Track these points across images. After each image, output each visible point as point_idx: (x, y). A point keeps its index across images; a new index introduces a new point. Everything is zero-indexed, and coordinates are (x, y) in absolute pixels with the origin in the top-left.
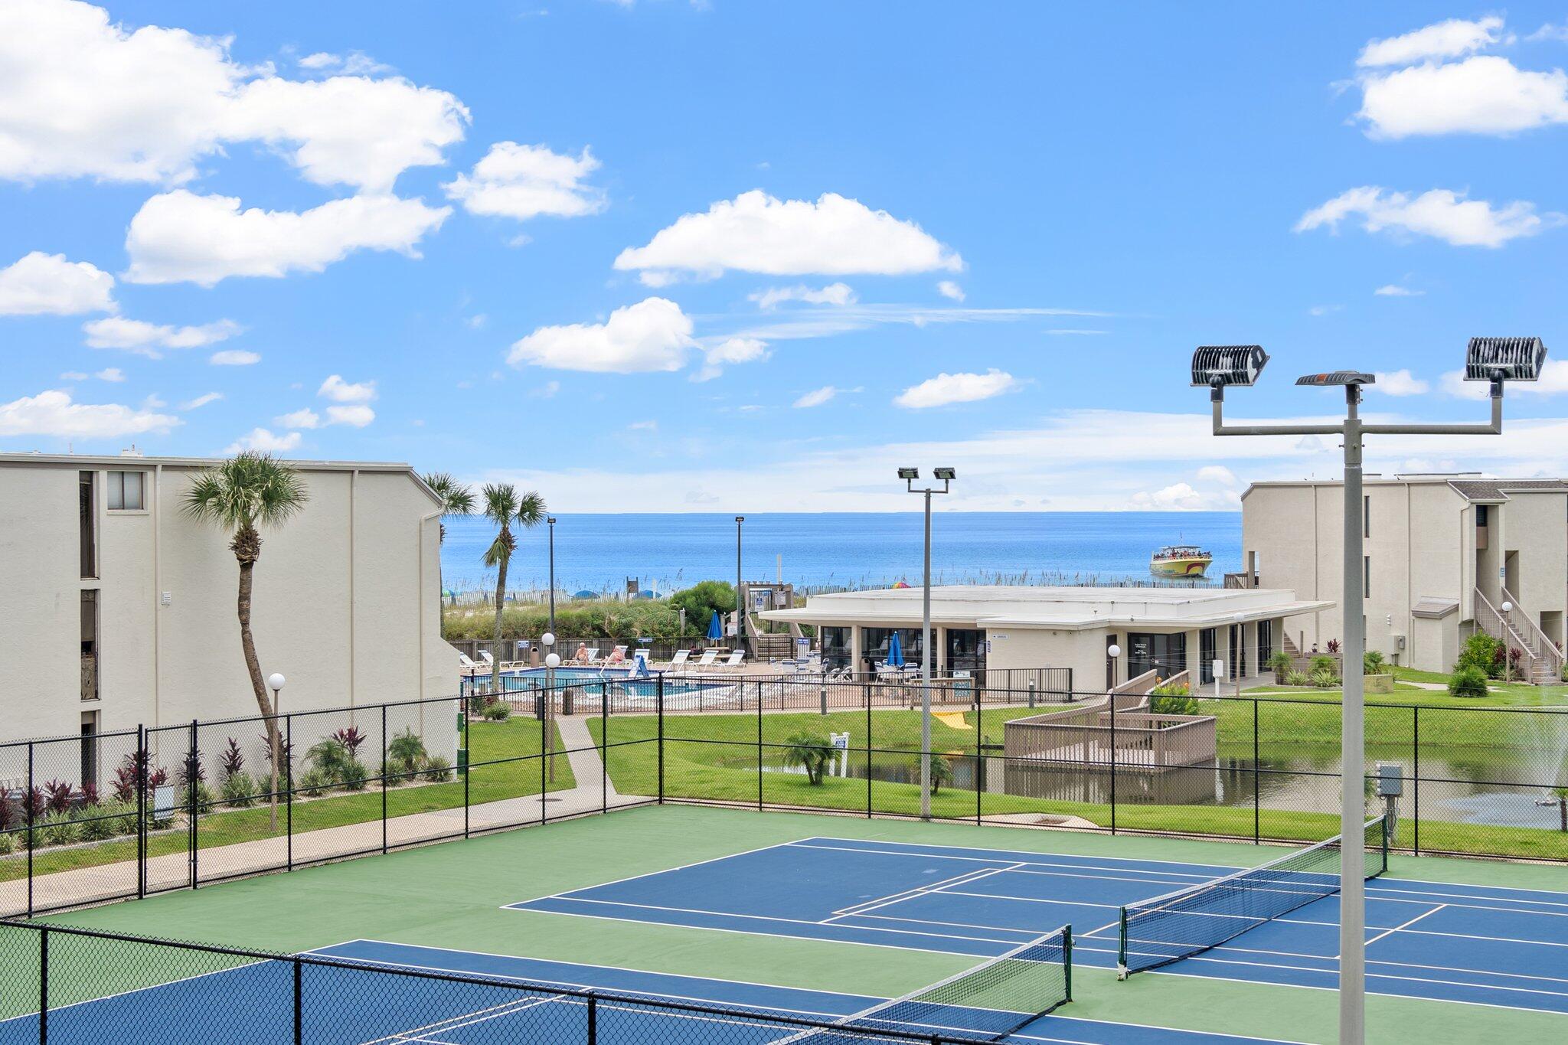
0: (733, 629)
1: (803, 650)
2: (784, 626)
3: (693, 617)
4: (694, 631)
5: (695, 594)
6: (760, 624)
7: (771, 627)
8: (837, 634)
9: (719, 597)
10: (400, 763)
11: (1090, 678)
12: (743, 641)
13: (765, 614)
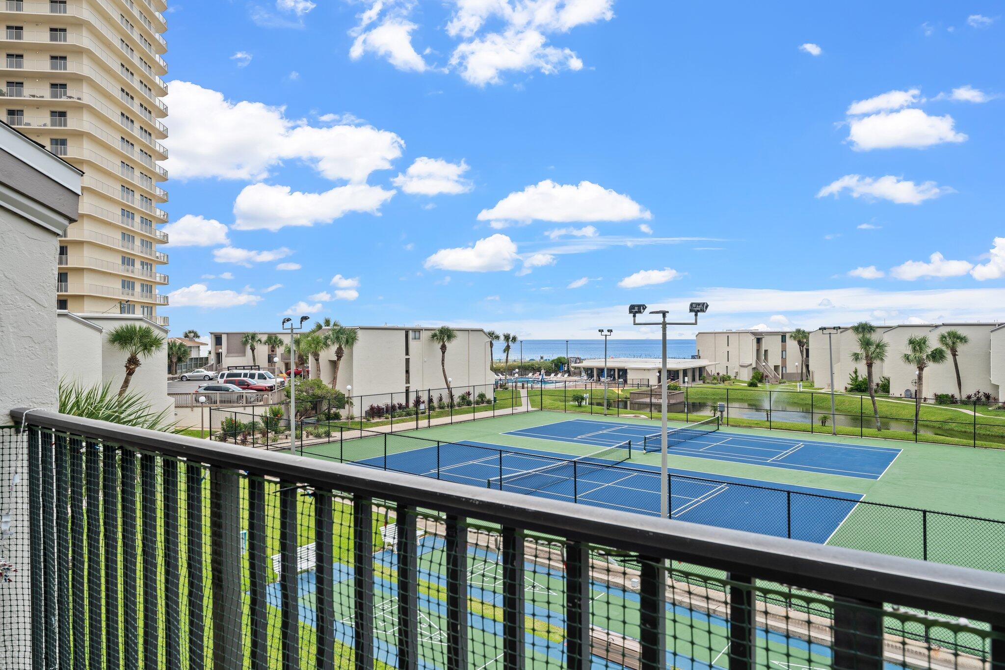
0: (566, 369)
1: (583, 374)
2: (579, 368)
3: (556, 365)
4: (557, 369)
5: (557, 360)
6: (573, 367)
7: (575, 368)
8: (592, 369)
9: (562, 360)
10: (480, 400)
11: (654, 381)
12: (568, 371)
13: (573, 365)
